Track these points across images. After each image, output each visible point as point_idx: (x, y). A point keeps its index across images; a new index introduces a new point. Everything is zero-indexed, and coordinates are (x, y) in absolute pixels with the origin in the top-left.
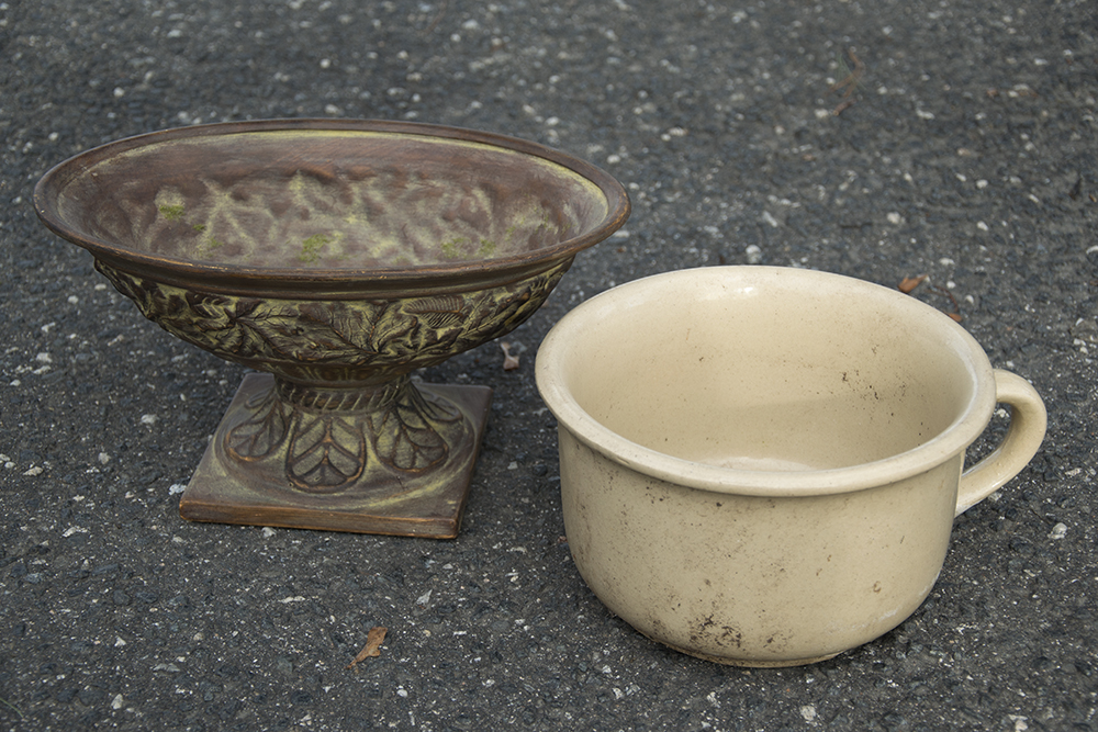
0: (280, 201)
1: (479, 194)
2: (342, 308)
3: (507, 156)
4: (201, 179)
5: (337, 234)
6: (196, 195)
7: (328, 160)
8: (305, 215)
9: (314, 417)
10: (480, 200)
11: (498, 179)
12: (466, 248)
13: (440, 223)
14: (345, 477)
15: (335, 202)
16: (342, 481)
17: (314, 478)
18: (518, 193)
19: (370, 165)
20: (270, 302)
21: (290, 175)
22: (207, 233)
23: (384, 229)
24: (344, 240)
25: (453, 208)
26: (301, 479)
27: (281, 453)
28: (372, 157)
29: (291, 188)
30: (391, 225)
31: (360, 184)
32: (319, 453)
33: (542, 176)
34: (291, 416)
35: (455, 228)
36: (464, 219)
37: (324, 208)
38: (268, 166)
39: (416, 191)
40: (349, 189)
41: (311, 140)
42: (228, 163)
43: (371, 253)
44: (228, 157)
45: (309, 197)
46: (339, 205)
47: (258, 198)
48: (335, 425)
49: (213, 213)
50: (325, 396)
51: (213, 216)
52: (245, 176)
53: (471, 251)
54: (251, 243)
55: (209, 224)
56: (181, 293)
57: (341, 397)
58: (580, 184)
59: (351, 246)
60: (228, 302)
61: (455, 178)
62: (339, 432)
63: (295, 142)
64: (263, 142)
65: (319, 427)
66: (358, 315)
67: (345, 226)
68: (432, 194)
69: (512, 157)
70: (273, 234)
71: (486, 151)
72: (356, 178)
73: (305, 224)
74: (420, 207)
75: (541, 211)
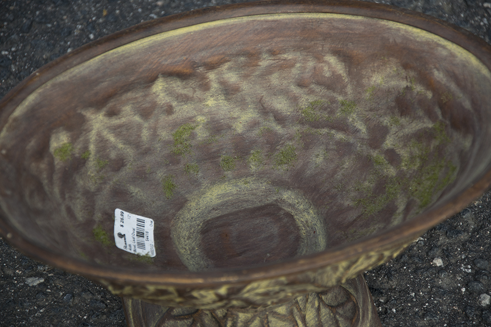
0: (147, 105)
1: (332, 60)
3: (356, 22)
4: (79, 111)
5: (200, 119)
6: (77, 127)
7: (184, 58)
8: (169, 110)
9: (249, 315)
10: (333, 65)
11: (350, 45)
12: (325, 109)
13: (295, 90)
15: (195, 91)
18: (374, 57)
19: (223, 53)
21: (152, 80)
22: (92, 157)
23: (243, 104)
24: (208, 123)
25: (307, 75)
28: (224, 45)
29: (154, 90)
30: (249, 100)
31: (216, 71)
33: (399, 40)
34: (225, 317)
35: (312, 92)
36: (319, 83)
37: (185, 99)
38: (132, 79)
39: (270, 66)
40: (207, 78)
41: (165, 42)
42: (99, 87)
43: (235, 130)
44: (97, 82)
45: (169, 92)
46: (199, 93)
47: (127, 109)
48: (271, 319)
49: (93, 136)
51: (94, 138)
52: (116, 94)
53: (332, 112)
54: (130, 152)
55: (92, 148)
58: (444, 47)
59: (217, 127)
61: (306, 48)
63: (151, 49)
64: (123, 56)
67: (206, 110)
68: (286, 66)
69: (361, 23)
70: (146, 136)
71: (333, 19)
72: (211, 67)
73: (171, 118)
74: (275, 79)
75: (403, 73)
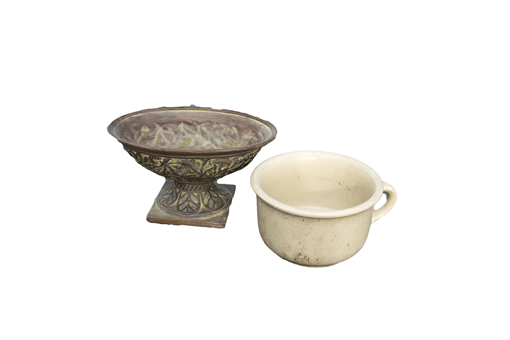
0: (177, 130)
1: (234, 129)
2: (194, 161)
4: (154, 124)
5: (193, 140)
6: (152, 128)
7: (191, 118)
8: (184, 134)
9: (185, 193)
10: (235, 130)
11: (240, 124)
12: (230, 144)
13: (223, 137)
14: (194, 211)
15: (192, 130)
16: (193, 212)
17: (185, 211)
18: (245, 129)
19: (203, 120)
20: (173, 159)
21: (180, 123)
22: (155, 139)
23: (207, 139)
24: (195, 142)
25: (227, 133)
26: (181, 211)
27: (176, 203)
29: (180, 126)
30: (209, 137)
31: (200, 125)
32: (187, 203)
33: (253, 124)
34: (178, 192)
35: (227, 138)
36: (230, 136)
37: (189, 132)
38: (173, 120)
39: (216, 127)
40: (197, 127)
41: (186, 112)
42: (162, 119)
43: (202, 145)
44: (162, 117)
45: (185, 129)
46: (194, 131)
47: (170, 129)
48: (191, 195)
49: (157, 133)
50: (188, 187)
52: (167, 123)
53: (232, 145)
54: (168, 142)
55: (156, 136)
56: (147, 156)
57: (193, 187)
59: (197, 143)
60: (161, 159)
61: (227, 124)
62: (192, 197)
63: (181, 113)
64: (172, 113)
65: (187, 195)
66: (199, 163)
67: (195, 137)
68: (221, 129)
69: (244, 118)
70: (174, 139)
71: (237, 116)
72: (199, 123)
73: (184, 137)
74: (217, 132)
75: (252, 134)
